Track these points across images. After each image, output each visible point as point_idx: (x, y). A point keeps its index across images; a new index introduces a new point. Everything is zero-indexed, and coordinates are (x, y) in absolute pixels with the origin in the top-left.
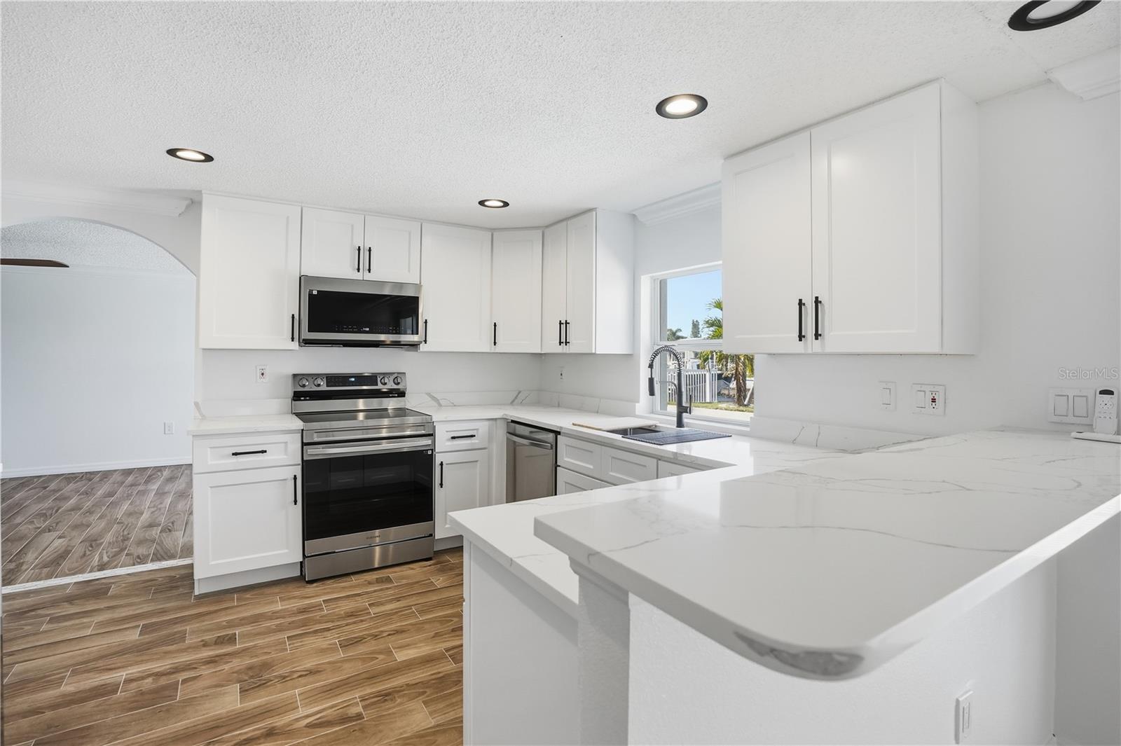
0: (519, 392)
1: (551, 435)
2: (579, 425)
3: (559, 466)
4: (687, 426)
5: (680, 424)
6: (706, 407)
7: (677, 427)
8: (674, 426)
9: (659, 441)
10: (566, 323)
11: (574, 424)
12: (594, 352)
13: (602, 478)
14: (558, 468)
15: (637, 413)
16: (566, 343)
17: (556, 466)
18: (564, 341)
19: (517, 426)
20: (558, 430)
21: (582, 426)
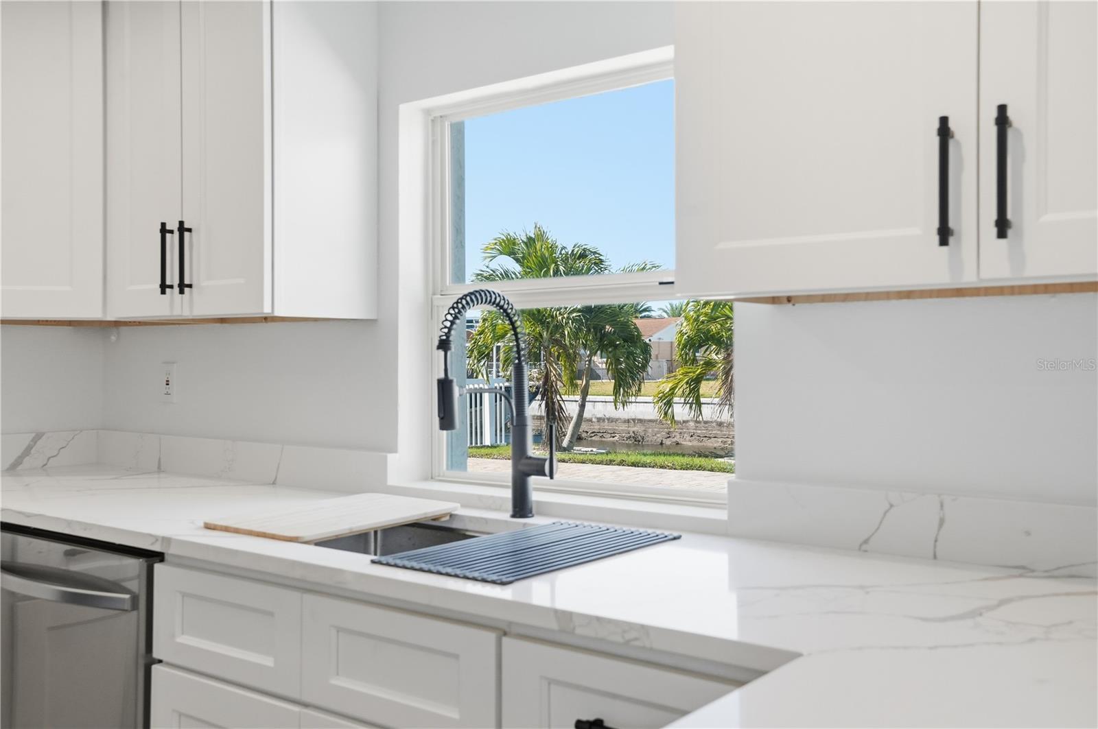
0: (38, 436)
1: (133, 565)
2: (226, 529)
3: (160, 661)
4: (541, 514)
5: (521, 506)
6: (488, 456)
7: (514, 516)
8: (505, 515)
9: (486, 570)
10: (182, 229)
11: (208, 527)
12: (267, 310)
13: (306, 698)
14: (155, 668)
15: (392, 480)
16: (182, 286)
17: (150, 662)
18: (176, 282)
19: (22, 540)
20: (156, 548)
21: (237, 531)
